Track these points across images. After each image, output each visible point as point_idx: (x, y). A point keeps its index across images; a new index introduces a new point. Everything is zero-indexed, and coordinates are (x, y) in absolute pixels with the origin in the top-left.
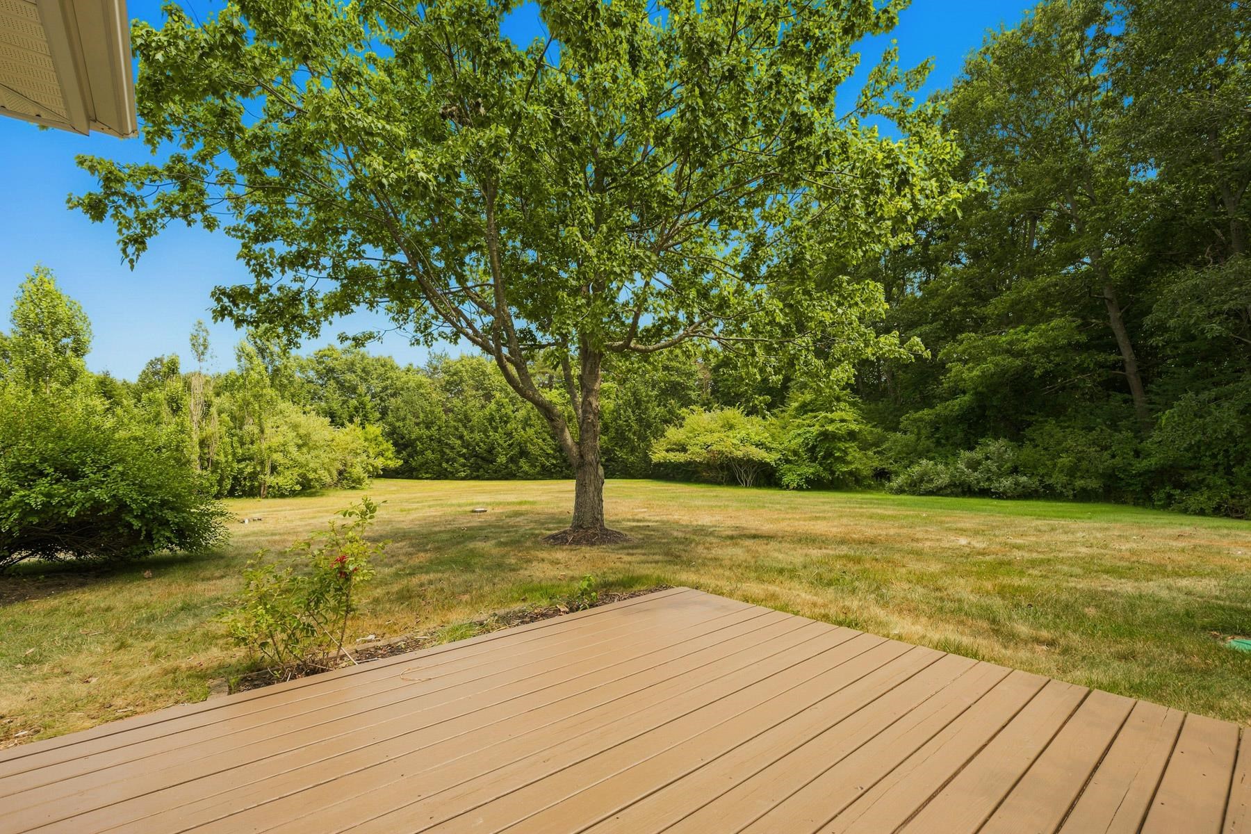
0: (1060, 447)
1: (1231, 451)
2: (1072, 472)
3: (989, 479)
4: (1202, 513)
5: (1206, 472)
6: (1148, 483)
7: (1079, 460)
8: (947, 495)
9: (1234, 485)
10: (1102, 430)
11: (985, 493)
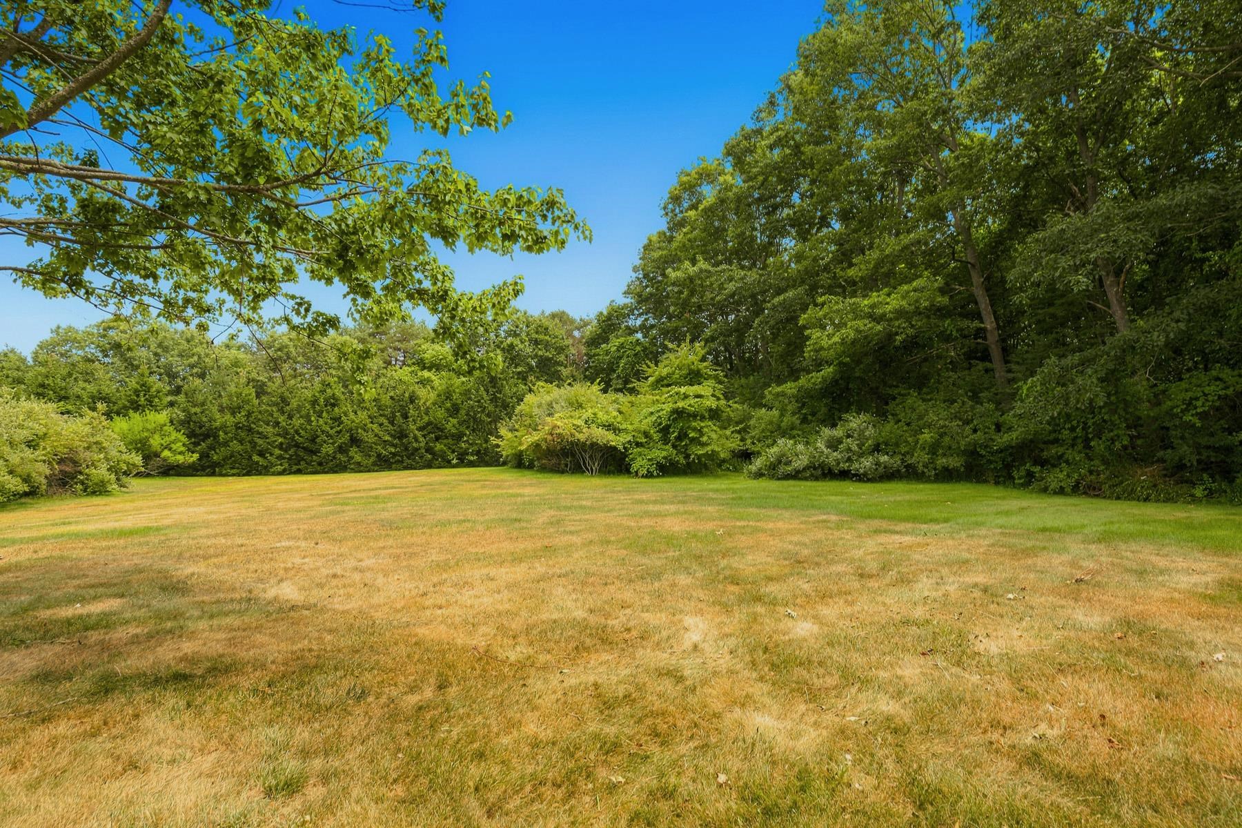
0: (921, 422)
1: (1090, 423)
2: (933, 449)
3: (849, 459)
4: (1061, 492)
5: (1066, 447)
6: (1009, 459)
7: (941, 435)
8: (806, 479)
9: (1092, 460)
10: (964, 403)
11: (844, 475)
